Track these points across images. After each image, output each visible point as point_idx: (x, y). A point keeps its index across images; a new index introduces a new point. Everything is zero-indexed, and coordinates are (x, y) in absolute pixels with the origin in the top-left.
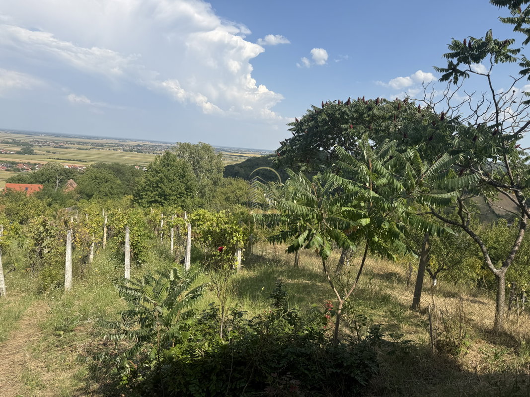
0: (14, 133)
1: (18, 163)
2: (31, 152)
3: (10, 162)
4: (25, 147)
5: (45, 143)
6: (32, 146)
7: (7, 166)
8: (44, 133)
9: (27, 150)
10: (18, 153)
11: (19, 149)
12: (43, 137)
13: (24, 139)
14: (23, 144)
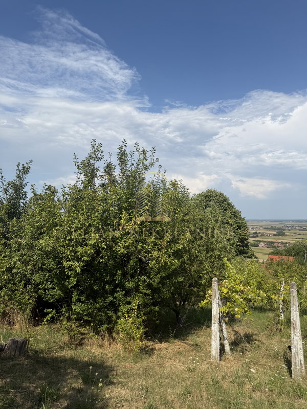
0: (272, 222)
1: (275, 242)
2: (283, 235)
3: (269, 242)
4: (279, 231)
5: (293, 227)
6: (284, 230)
7: (268, 245)
8: (291, 220)
9: (281, 233)
10: (275, 235)
11: (275, 233)
12: (291, 223)
13: (278, 225)
14: (278, 229)
